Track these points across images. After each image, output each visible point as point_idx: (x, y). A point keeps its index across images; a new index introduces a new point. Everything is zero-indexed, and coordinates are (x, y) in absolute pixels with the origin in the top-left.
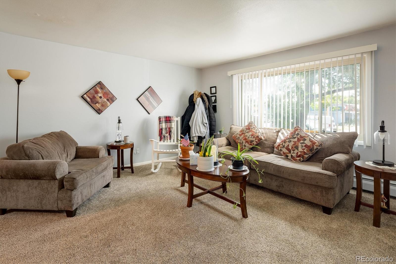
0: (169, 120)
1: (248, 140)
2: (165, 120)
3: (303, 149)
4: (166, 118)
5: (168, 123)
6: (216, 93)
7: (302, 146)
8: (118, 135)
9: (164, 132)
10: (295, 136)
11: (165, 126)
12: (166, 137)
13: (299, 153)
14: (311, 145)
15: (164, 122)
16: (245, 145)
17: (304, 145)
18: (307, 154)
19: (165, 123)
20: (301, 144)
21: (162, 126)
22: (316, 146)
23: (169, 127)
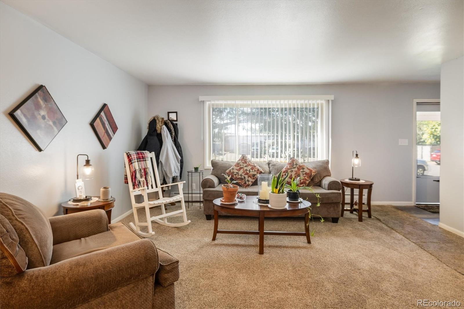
0: (143, 156)
1: (250, 174)
2: (137, 157)
3: (304, 177)
4: (138, 155)
5: (141, 161)
6: (177, 121)
7: (303, 174)
8: (78, 189)
9: (138, 175)
10: (295, 166)
11: (139, 167)
12: (141, 182)
13: (302, 181)
14: (309, 172)
15: (136, 160)
16: (248, 180)
17: (304, 173)
18: (308, 181)
19: (138, 162)
20: (301, 173)
21: (135, 167)
22: (313, 172)
23: (143, 167)
